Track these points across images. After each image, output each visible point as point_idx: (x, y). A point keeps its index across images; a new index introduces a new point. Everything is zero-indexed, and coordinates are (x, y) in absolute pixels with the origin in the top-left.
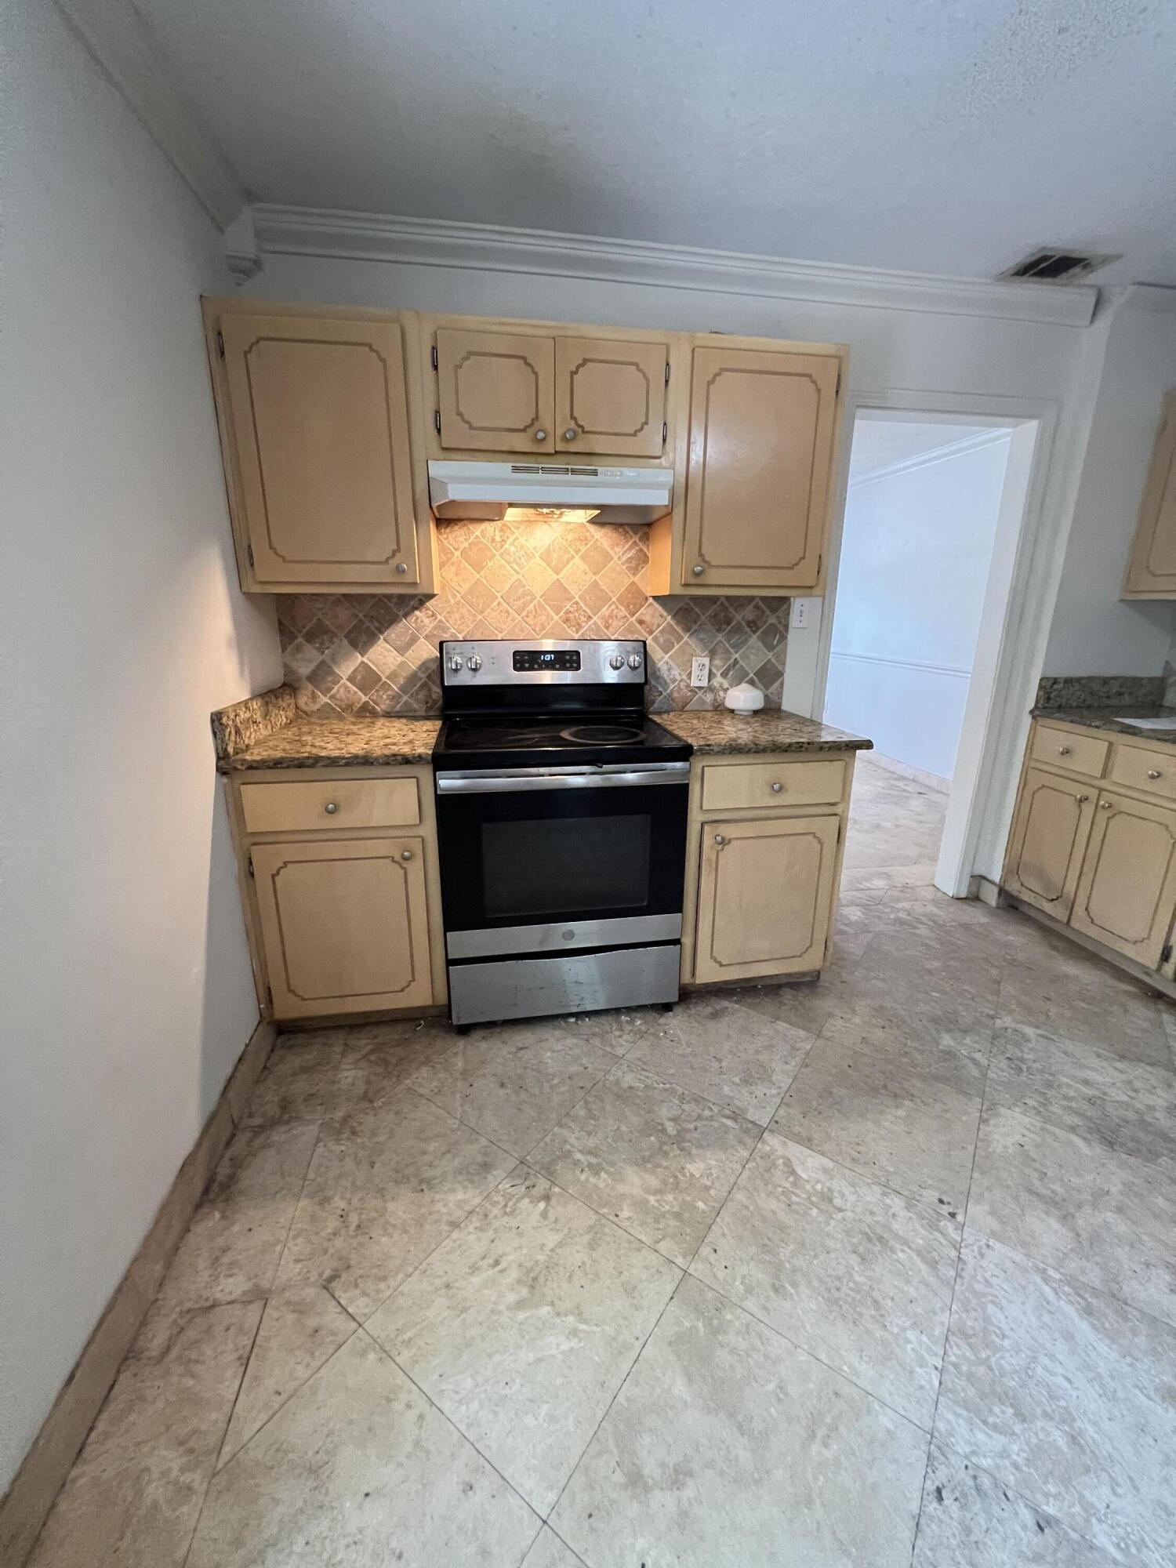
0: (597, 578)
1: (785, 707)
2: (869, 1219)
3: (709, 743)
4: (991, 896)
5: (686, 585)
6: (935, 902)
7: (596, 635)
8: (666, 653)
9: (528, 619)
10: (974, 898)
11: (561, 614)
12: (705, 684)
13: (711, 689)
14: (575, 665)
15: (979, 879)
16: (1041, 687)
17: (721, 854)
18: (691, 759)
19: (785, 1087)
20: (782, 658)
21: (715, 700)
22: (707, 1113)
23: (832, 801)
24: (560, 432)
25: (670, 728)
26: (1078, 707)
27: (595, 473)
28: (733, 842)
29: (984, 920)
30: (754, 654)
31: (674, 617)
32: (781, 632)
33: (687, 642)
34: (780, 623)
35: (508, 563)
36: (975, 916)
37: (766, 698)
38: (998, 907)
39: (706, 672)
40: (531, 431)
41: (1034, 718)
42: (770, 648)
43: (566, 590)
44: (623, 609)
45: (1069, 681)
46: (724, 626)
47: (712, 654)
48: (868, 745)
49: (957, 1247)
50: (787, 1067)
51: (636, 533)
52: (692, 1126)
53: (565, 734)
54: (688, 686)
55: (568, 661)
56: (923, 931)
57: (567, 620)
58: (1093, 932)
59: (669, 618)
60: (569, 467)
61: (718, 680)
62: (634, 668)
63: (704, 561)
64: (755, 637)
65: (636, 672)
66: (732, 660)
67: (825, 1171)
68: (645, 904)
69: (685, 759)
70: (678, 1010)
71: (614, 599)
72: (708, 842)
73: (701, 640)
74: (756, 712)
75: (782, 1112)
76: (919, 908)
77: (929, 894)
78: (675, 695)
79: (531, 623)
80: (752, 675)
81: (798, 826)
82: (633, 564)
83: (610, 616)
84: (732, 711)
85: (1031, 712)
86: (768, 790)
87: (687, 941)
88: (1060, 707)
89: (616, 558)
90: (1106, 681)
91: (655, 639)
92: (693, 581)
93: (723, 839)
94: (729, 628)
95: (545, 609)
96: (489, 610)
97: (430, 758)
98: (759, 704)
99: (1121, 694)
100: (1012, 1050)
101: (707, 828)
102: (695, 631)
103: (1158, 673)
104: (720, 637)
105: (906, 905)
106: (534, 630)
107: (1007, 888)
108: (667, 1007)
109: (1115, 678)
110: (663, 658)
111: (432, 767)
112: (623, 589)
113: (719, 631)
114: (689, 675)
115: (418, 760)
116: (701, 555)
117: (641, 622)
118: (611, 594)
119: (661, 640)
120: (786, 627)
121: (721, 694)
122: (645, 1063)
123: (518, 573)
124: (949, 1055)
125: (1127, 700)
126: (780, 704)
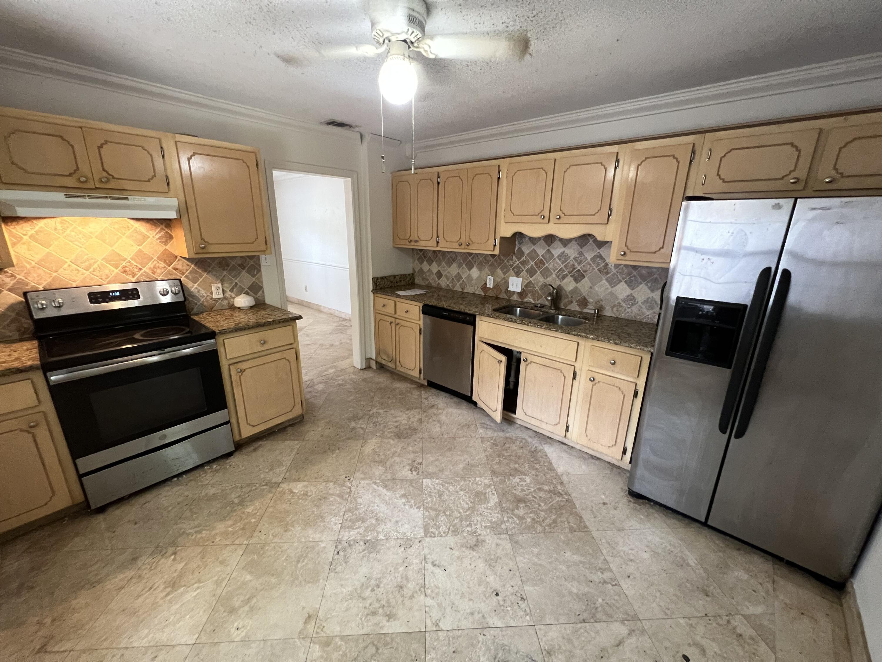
0: (141, 247)
1: (267, 302)
2: (321, 494)
3: (224, 328)
4: (373, 365)
5: (196, 253)
6: (354, 373)
7: (147, 278)
8: (195, 283)
9: (95, 273)
10: (368, 368)
11: (120, 268)
12: (221, 296)
13: (225, 298)
14: (136, 296)
15: (369, 360)
16: (373, 282)
17: (242, 377)
18: (216, 337)
19: (288, 465)
20: (260, 280)
21: (229, 303)
22: (254, 488)
23: (291, 343)
24: (97, 178)
25: (203, 323)
26: (387, 288)
27: (127, 199)
28: (247, 371)
29: (371, 375)
30: (246, 279)
31: (195, 265)
32: (257, 268)
33: (206, 277)
34: (256, 264)
35: (71, 242)
36: (369, 374)
37: (256, 299)
38: (377, 369)
39: (221, 291)
40: (75, 176)
41: (373, 293)
42: (253, 276)
43: (119, 255)
44: (162, 263)
45: (382, 278)
46: (226, 268)
47: (222, 282)
48: (300, 317)
49: (350, 488)
50: (289, 458)
51: (162, 224)
52: (247, 496)
53: (137, 336)
54: (212, 298)
55: (130, 295)
56: (348, 386)
57: (125, 272)
58: (402, 370)
59: (193, 266)
60: (108, 196)
61: (228, 294)
62: (175, 294)
63: (204, 241)
64: (244, 271)
65: (177, 296)
66: (234, 283)
67: (305, 486)
68: (206, 409)
69: (213, 338)
70: (236, 454)
71: (155, 258)
72: (233, 373)
73: (214, 275)
74: (251, 307)
75: (287, 474)
76: (347, 377)
77: (352, 370)
78: (205, 303)
79: (98, 274)
80: (246, 289)
81: (277, 356)
82: (164, 240)
83: (154, 267)
84: (239, 308)
85: (372, 291)
86: (259, 344)
87: (233, 421)
88: (381, 288)
89: (151, 237)
90: (395, 276)
91: (186, 277)
92: (201, 251)
93: (241, 370)
94: (229, 268)
95: (107, 266)
96: (61, 270)
97: (40, 366)
98: (252, 303)
99: (401, 281)
100: (375, 420)
101: (231, 367)
102: (210, 271)
103: (410, 271)
104: (225, 273)
105: (342, 377)
106: (101, 279)
107: (378, 361)
108: (229, 455)
109: (398, 275)
110: (193, 286)
111: (42, 371)
112: (160, 253)
113: (224, 270)
114: (211, 293)
115: (31, 369)
116: (202, 239)
117: (176, 269)
118: (152, 256)
119: (190, 277)
120: (259, 265)
121: (232, 300)
122: (220, 482)
123: (81, 247)
124: (354, 429)
125: (403, 283)
126: (264, 301)
